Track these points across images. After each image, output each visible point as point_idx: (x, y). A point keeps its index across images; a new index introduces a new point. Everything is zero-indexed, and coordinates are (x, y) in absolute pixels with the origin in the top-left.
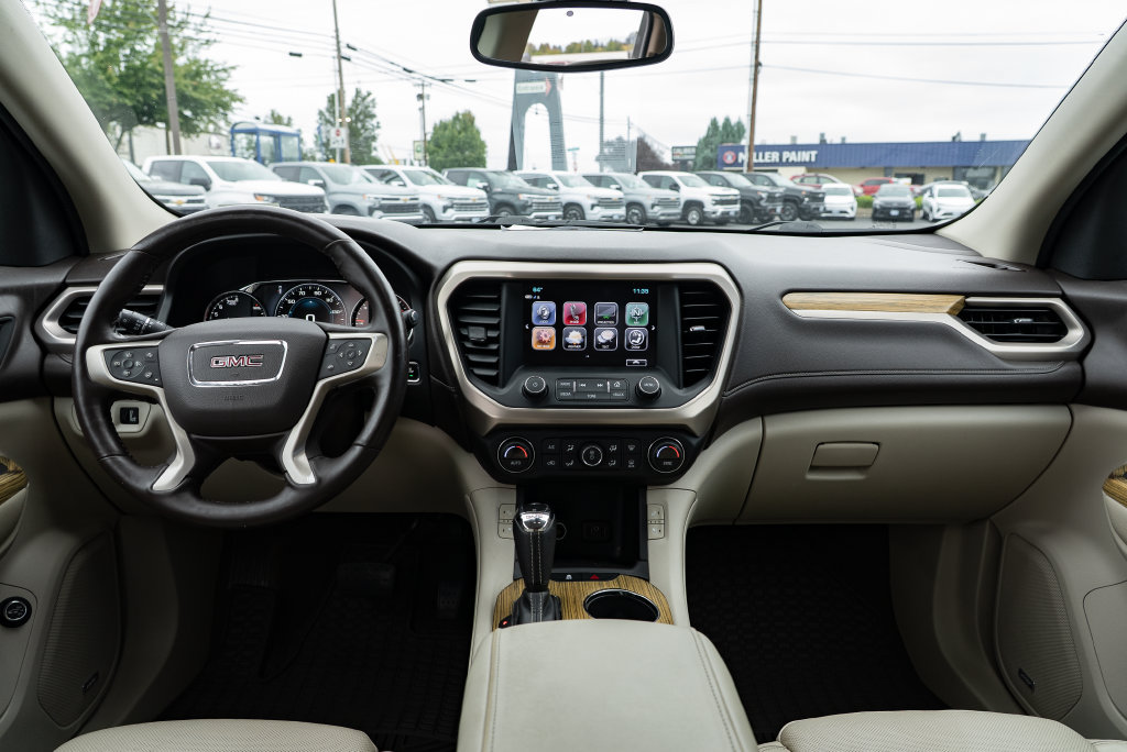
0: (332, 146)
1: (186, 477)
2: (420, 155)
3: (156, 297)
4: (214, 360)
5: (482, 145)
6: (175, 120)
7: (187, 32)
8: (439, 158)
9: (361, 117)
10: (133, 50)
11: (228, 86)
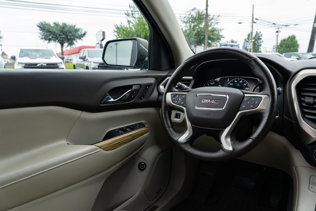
0: (248, 48)
1: (189, 138)
2: (275, 50)
3: (189, 81)
4: (203, 100)
5: (298, 46)
6: (206, 43)
7: (213, 21)
8: (282, 50)
9: (257, 40)
10: (199, 27)
11: (221, 34)
